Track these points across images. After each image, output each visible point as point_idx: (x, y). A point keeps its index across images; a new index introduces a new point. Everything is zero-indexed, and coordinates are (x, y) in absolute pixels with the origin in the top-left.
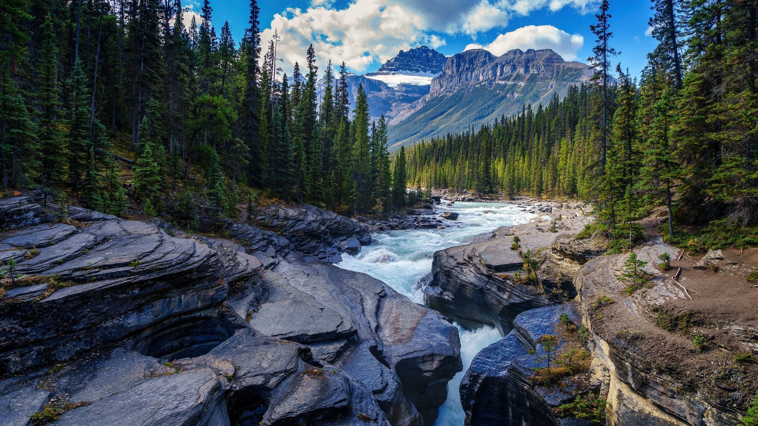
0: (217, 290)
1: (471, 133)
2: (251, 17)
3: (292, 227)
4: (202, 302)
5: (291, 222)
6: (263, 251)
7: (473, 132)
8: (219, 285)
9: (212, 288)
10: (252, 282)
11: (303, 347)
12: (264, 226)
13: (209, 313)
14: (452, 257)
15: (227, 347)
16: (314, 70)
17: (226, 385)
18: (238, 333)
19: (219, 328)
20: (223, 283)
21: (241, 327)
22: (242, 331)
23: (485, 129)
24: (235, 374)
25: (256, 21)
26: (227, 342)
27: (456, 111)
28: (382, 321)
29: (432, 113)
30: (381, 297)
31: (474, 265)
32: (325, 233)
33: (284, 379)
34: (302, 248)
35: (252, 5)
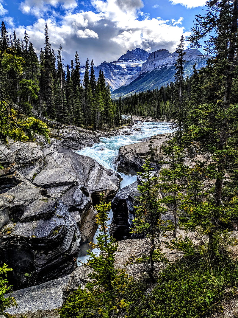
0: (11, 167)
1: (157, 90)
2: (46, 41)
3: (65, 136)
4: (5, 172)
5: (64, 134)
6: (49, 147)
7: (158, 89)
8: (12, 165)
9: (9, 167)
10: (39, 161)
11: (43, 189)
12: (52, 136)
13: (8, 176)
14: (126, 149)
15: (14, 190)
16: (78, 64)
17: (7, 205)
18: (20, 184)
19: (14, 182)
20: (14, 164)
21: (21, 182)
22: (21, 183)
23: (163, 88)
24: (13, 200)
25: (48, 43)
26: (14, 188)
27: (153, 79)
28: (90, 176)
29: (142, 80)
30: (92, 166)
31: (133, 153)
32: (79, 139)
33: (31, 202)
34: (68, 145)
35: (46, 35)
